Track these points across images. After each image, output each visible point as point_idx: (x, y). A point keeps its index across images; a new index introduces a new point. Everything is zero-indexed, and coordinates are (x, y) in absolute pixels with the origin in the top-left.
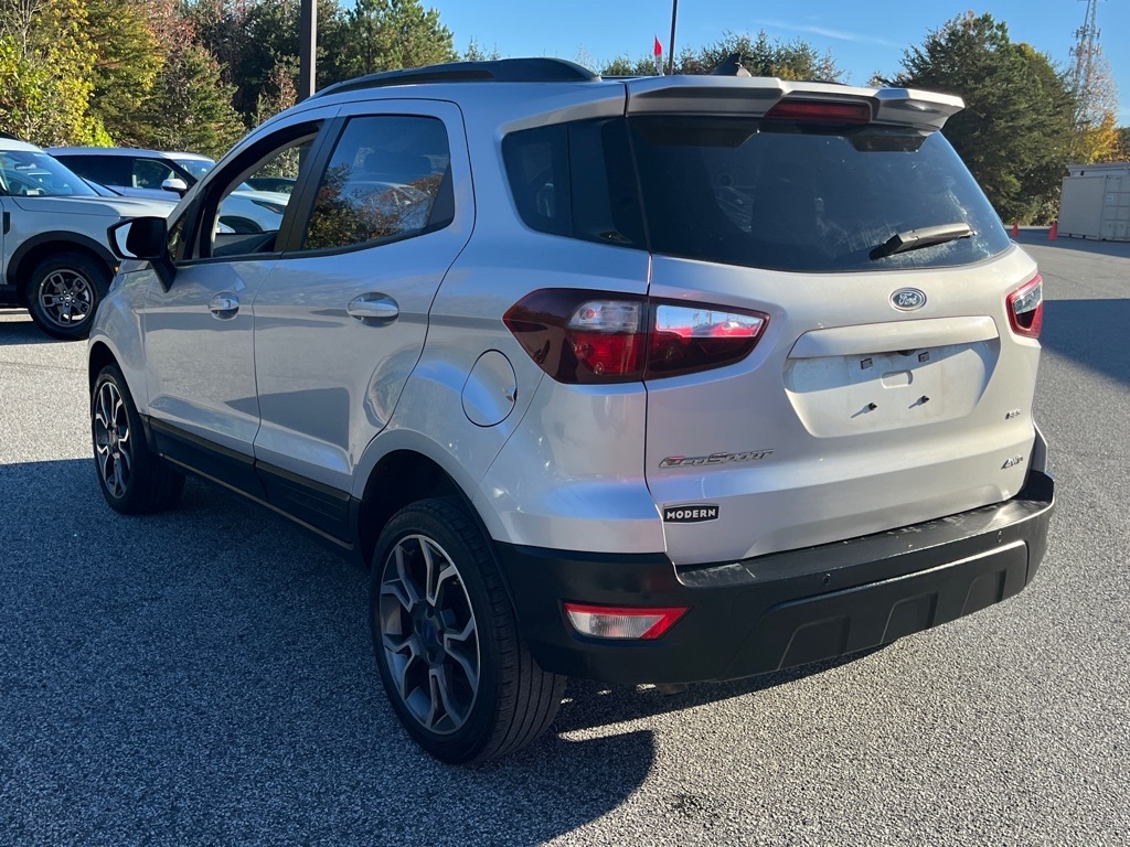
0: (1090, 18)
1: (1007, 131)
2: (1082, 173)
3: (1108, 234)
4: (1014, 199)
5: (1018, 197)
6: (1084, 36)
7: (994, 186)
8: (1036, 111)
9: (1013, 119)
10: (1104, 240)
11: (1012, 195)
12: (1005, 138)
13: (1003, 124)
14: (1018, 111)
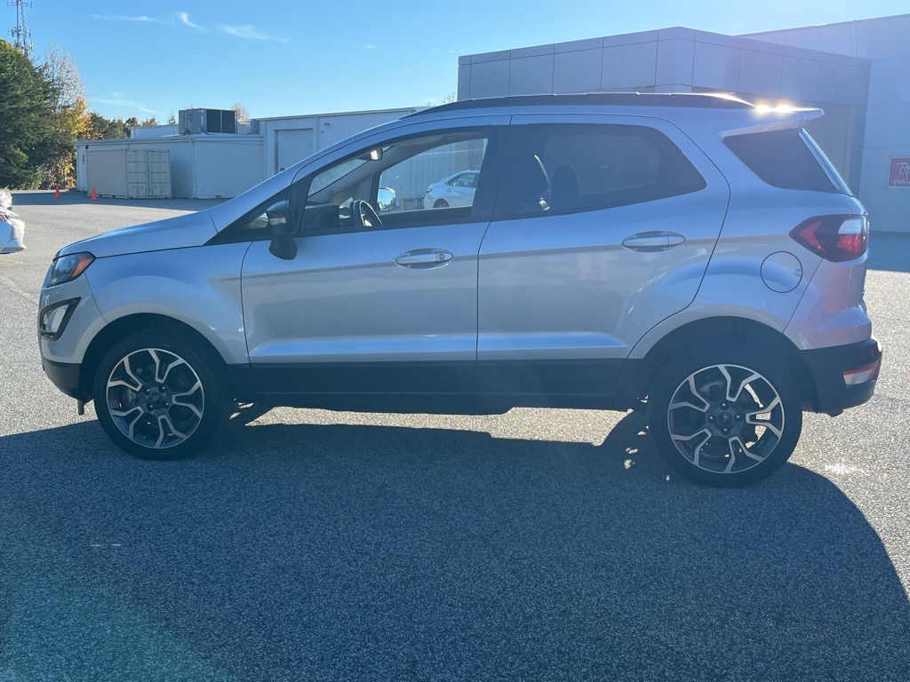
0: (20, 21)
1: (11, 112)
2: (87, 147)
3: (133, 194)
4: (22, 168)
5: (27, 166)
6: (18, 35)
7: (5, 158)
8: (31, 97)
9: (14, 103)
10: (131, 198)
11: (21, 165)
12: (10, 118)
13: (8, 107)
14: (17, 96)
